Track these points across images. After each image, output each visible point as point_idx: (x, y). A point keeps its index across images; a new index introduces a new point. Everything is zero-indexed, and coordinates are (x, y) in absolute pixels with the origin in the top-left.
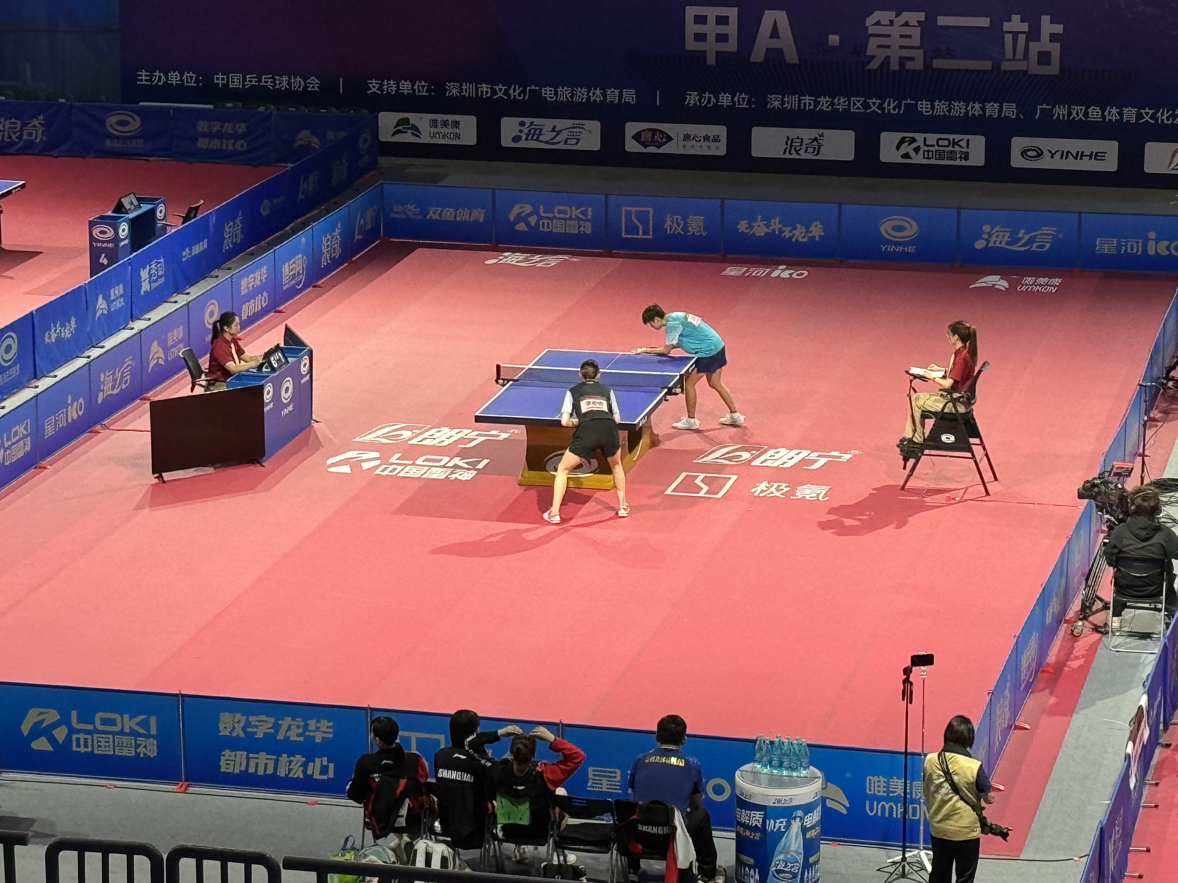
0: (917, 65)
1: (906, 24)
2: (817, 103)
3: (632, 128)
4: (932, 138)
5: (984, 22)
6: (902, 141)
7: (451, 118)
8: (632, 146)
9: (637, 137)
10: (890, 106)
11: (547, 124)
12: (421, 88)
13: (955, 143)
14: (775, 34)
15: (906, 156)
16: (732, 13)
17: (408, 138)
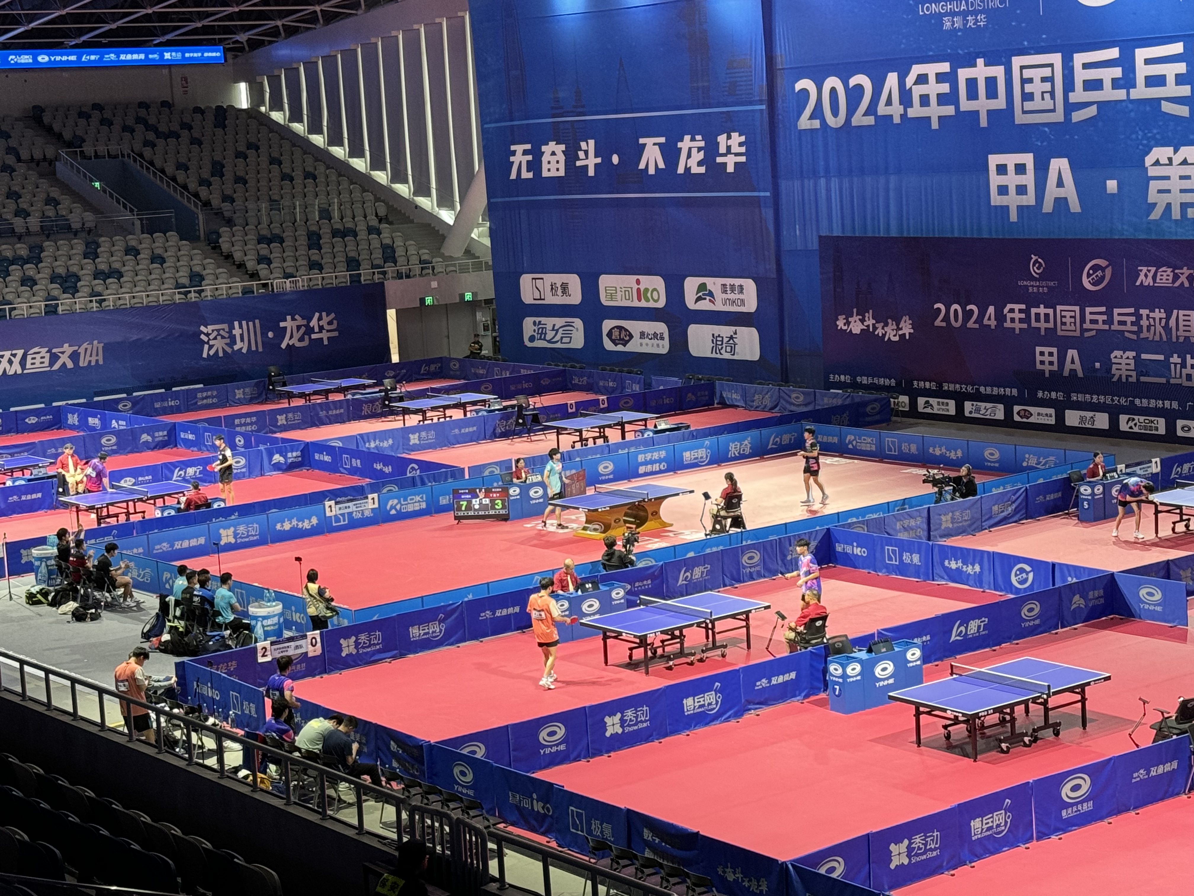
0: (1133, 379)
1: (1128, 358)
2: (1092, 398)
3: (1016, 408)
4: (1142, 418)
5: (1161, 357)
6: (1129, 420)
7: (945, 401)
8: (1017, 418)
9: (1018, 413)
10: (1123, 401)
11: (983, 405)
12: (933, 386)
13: (1152, 422)
14: (1073, 362)
15: (1131, 428)
16: (1054, 350)
17: (928, 410)
